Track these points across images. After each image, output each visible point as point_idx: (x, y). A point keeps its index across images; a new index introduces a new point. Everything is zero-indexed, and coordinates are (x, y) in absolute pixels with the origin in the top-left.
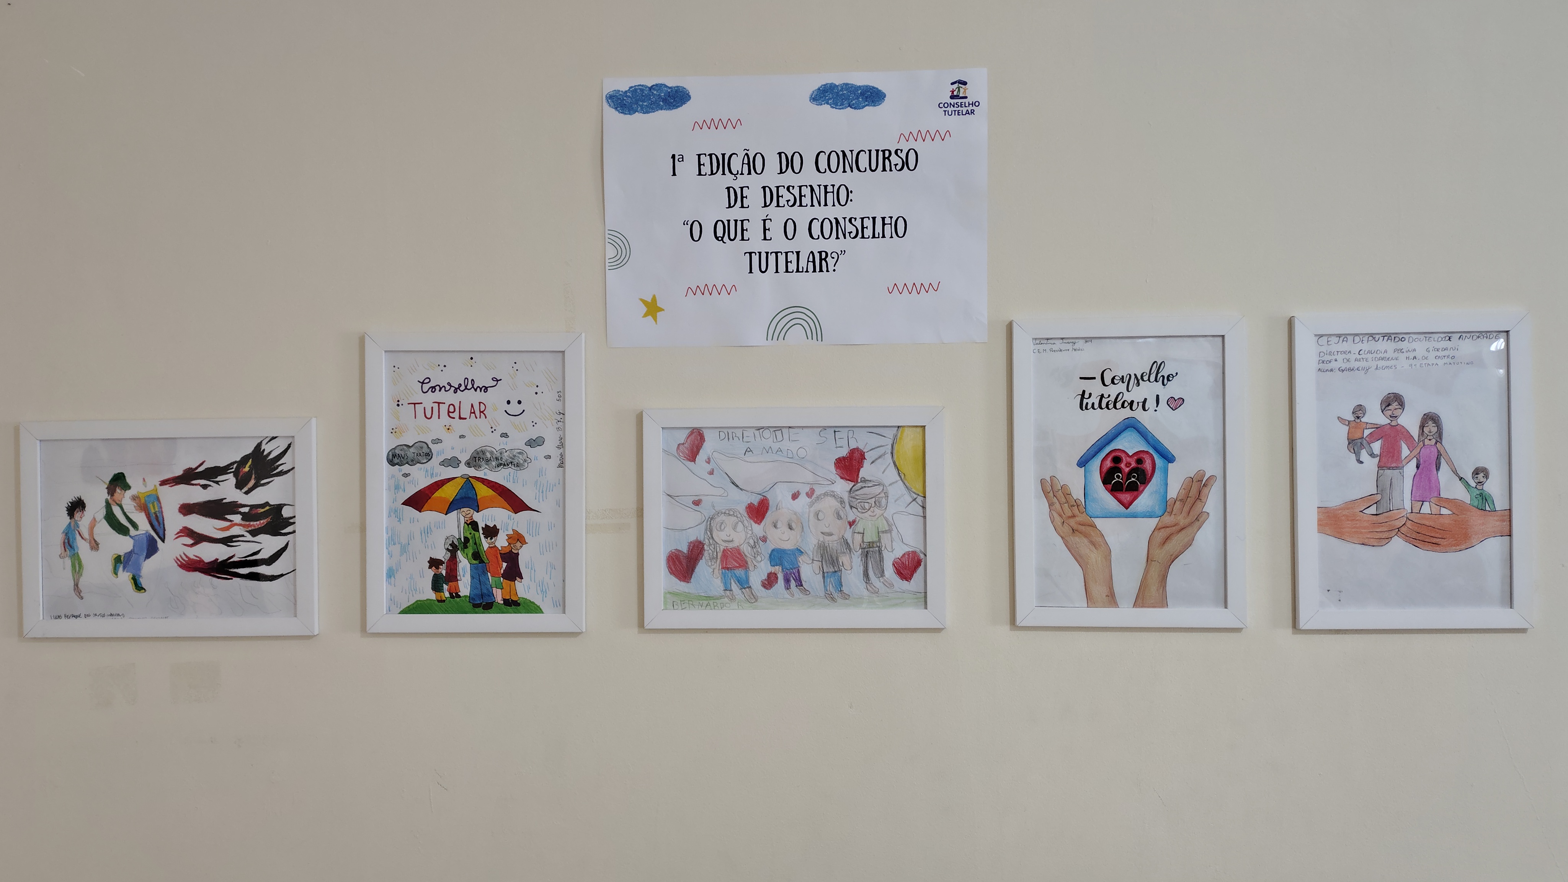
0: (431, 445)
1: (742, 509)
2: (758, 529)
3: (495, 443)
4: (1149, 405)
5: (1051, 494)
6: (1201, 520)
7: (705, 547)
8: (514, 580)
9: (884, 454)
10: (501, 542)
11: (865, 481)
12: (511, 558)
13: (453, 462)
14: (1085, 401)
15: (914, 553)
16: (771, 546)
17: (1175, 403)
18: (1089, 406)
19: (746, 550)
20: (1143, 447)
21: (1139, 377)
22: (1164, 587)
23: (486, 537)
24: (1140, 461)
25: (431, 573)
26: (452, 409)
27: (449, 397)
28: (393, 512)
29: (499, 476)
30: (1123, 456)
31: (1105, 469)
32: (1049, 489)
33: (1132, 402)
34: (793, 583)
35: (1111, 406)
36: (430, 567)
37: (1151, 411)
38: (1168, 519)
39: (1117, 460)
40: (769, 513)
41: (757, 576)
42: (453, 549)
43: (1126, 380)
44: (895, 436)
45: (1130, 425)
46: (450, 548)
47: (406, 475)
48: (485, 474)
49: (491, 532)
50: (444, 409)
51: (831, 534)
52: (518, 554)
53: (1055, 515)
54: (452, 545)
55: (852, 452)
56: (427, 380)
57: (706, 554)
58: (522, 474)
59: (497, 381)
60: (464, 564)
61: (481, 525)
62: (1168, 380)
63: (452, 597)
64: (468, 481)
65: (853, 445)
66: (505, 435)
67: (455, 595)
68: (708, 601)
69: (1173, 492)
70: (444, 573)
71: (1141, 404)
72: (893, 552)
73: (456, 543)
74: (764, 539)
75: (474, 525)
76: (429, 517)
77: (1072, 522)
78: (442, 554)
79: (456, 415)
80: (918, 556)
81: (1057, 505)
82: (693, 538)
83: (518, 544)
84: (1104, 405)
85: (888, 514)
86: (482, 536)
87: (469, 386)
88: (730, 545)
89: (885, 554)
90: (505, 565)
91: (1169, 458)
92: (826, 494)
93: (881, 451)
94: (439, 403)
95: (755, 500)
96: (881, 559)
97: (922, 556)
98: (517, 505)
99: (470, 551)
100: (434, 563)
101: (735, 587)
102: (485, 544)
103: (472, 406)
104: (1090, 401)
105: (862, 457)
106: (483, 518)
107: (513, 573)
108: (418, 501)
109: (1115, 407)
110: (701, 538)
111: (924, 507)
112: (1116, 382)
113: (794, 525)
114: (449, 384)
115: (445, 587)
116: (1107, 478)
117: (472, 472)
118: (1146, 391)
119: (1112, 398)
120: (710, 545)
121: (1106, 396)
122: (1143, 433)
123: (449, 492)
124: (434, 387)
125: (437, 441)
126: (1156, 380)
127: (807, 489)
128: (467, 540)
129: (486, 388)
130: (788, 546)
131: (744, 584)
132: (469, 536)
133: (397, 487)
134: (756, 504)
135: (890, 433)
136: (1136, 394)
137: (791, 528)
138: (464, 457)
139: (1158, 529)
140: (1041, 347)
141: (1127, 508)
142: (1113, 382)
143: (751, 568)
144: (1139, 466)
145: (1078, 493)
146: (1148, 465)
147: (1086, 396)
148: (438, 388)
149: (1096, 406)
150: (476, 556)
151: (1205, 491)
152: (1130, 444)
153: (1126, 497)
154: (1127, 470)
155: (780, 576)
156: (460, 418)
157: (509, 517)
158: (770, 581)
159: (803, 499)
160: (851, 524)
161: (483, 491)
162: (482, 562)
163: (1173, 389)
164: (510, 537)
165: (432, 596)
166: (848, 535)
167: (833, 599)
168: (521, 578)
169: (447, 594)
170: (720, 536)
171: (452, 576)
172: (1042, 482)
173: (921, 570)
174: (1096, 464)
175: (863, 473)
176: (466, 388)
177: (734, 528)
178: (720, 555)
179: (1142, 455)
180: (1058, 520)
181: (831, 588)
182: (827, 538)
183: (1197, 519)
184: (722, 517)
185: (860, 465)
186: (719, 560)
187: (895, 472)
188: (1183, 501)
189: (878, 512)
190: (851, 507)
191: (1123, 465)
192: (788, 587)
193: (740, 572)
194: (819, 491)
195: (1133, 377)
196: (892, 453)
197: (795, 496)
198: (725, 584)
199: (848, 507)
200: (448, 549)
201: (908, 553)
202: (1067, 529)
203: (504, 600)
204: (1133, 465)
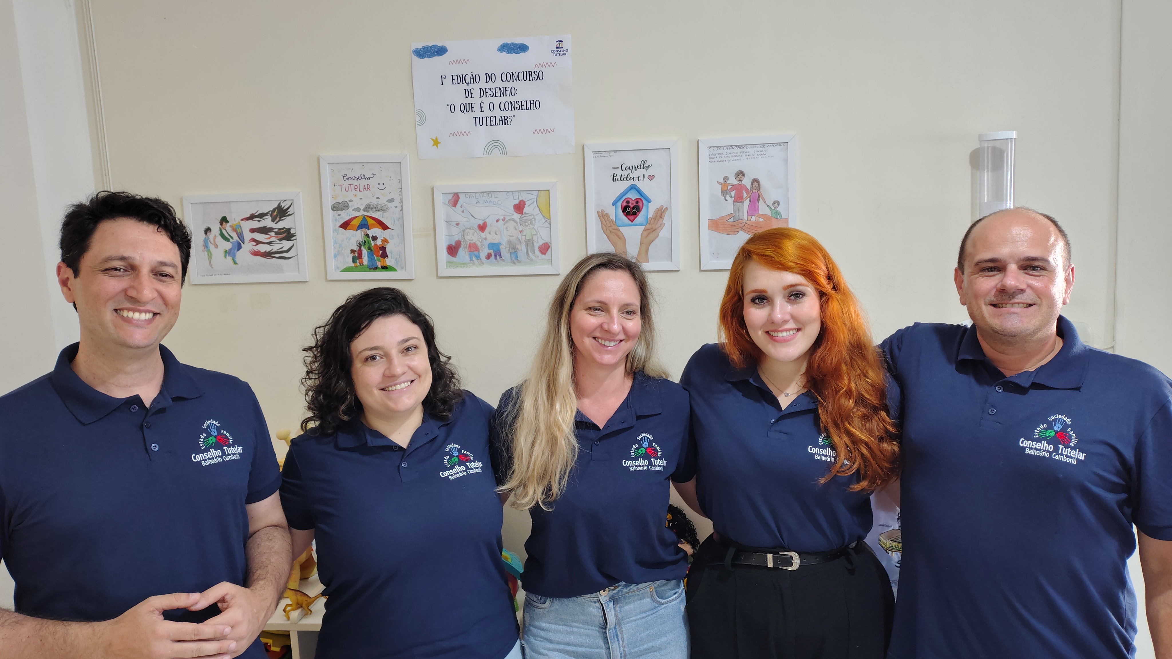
0: (348, 203)
1: (476, 226)
2: (483, 235)
3: (374, 201)
4: (641, 178)
5: (602, 217)
6: (662, 226)
7: (462, 243)
8: (385, 258)
9: (533, 202)
10: (379, 242)
11: (526, 214)
12: (383, 249)
13: (358, 210)
14: (615, 178)
15: (547, 243)
16: (488, 242)
17: (651, 178)
18: (616, 180)
19: (478, 243)
20: (639, 197)
21: (636, 167)
22: (647, 254)
23: (373, 240)
24: (637, 202)
25: (351, 255)
26: (356, 187)
27: (355, 182)
28: (335, 231)
29: (377, 215)
30: (630, 200)
31: (623, 207)
32: (601, 215)
33: (634, 177)
34: (498, 257)
35: (625, 179)
36: (351, 253)
37: (641, 181)
38: (648, 226)
39: (628, 202)
40: (487, 228)
41: (483, 255)
42: (360, 246)
43: (631, 168)
44: (538, 194)
45: (633, 187)
46: (359, 245)
47: (339, 215)
48: (371, 214)
49: (375, 238)
50: (353, 187)
51: (513, 236)
52: (386, 248)
53: (604, 226)
54: (359, 244)
55: (520, 201)
56: (346, 175)
57: (462, 245)
58: (386, 214)
59: (374, 175)
60: (365, 252)
61: (370, 236)
62: (648, 168)
63: (360, 265)
64: (364, 217)
65: (521, 199)
66: (378, 198)
67: (362, 264)
68: (464, 264)
69: (650, 215)
70: (357, 255)
71: (637, 179)
72: (539, 243)
73: (361, 243)
74: (486, 239)
75: (368, 235)
76: (349, 232)
77: (610, 228)
78: (356, 248)
79: (358, 190)
80: (548, 245)
81: (604, 222)
82: (456, 239)
83: (386, 243)
84: (622, 179)
85: (536, 227)
86: (371, 240)
87: (363, 177)
88: (472, 242)
89: (535, 244)
90: (381, 252)
91: (649, 201)
92: (510, 220)
93: (532, 201)
94: (351, 185)
95: (481, 223)
96: (534, 246)
97: (550, 244)
98: (384, 227)
99: (367, 246)
100: (353, 251)
101: (474, 259)
102: (373, 243)
103: (364, 185)
104: (617, 178)
105: (525, 204)
106: (372, 232)
107: (384, 255)
108: (345, 225)
109: (627, 180)
110: (460, 239)
111: (550, 224)
112: (627, 169)
113: (497, 233)
114: (354, 177)
115: (358, 261)
116: (624, 209)
117: (366, 214)
118: (640, 172)
119: (626, 176)
120: (464, 242)
121: (623, 175)
122: (639, 191)
123: (356, 223)
124: (348, 178)
125: (351, 201)
126: (643, 168)
127: (502, 217)
128: (365, 242)
129: (370, 178)
130: (496, 241)
131: (478, 258)
132: (366, 240)
133: (336, 220)
134: (482, 224)
135: (536, 193)
136: (635, 174)
137: (496, 234)
138: (362, 208)
139: (645, 230)
140: (596, 155)
141: (632, 222)
142: (626, 169)
143: (481, 251)
144: (637, 204)
145: (612, 217)
146: (640, 204)
147: (615, 175)
148: (350, 178)
149: (619, 180)
150: (369, 248)
151: (663, 214)
152: (633, 196)
153: (632, 218)
154: (632, 206)
155: (493, 254)
156: (360, 191)
157: (382, 232)
158: (489, 256)
159: (501, 222)
160: (521, 232)
161: (370, 222)
162: (372, 251)
163: (650, 172)
164: (383, 241)
165: (353, 265)
166: (520, 237)
167: (514, 263)
168: (388, 257)
169: (359, 264)
170: (467, 238)
171: (360, 256)
172: (598, 212)
173: (550, 250)
174: (619, 204)
175: (525, 211)
176: (361, 178)
177: (473, 235)
178: (468, 246)
179: (638, 200)
180: (605, 228)
181: (513, 259)
182: (511, 238)
183: (660, 226)
184: (468, 230)
185: (524, 207)
186: (467, 248)
187: (538, 209)
188: (655, 219)
189: (531, 226)
190: (521, 225)
191: (630, 204)
192: (496, 259)
193: (476, 253)
194: (507, 219)
195: (634, 167)
196: (537, 202)
197: (497, 221)
198: (470, 258)
199: (519, 225)
200: (358, 246)
201: (544, 244)
202: (608, 232)
203: (382, 266)
204: (635, 204)
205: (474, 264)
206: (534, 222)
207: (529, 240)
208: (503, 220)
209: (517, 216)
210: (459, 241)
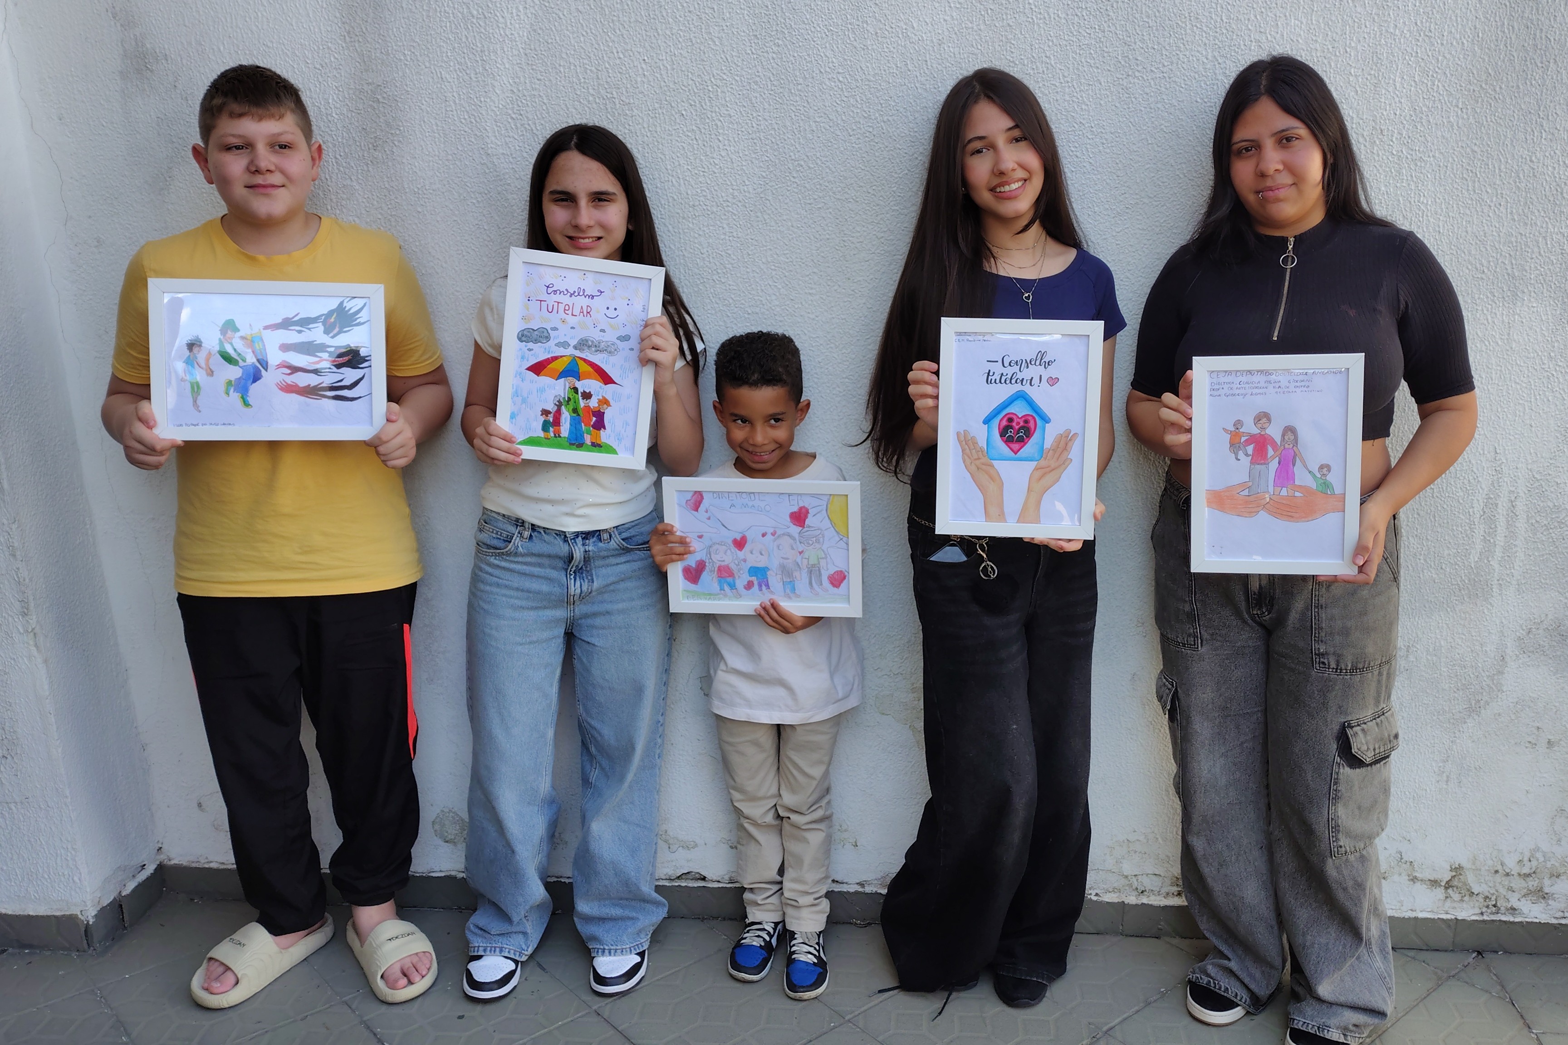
1: (730, 542)
2: (740, 554)
7: (707, 564)
8: (600, 430)
9: (821, 511)
10: (593, 403)
11: (809, 527)
15: (841, 571)
16: (749, 564)
19: (733, 566)
22: (1039, 509)
23: (583, 399)
25: (542, 419)
34: (764, 588)
36: (542, 415)
40: (747, 545)
41: (740, 583)
42: (559, 404)
44: (829, 499)
46: (557, 403)
51: (788, 559)
52: (604, 413)
54: (559, 401)
55: (801, 509)
57: (707, 568)
65: (801, 505)
68: (710, 595)
69: (1048, 444)
70: (551, 420)
72: (828, 570)
73: (562, 400)
74: (745, 561)
75: (575, 390)
80: (844, 574)
82: (698, 558)
83: (605, 406)
85: (824, 547)
86: (581, 398)
88: (723, 564)
89: (823, 572)
90: (594, 419)
92: (784, 534)
93: (819, 508)
95: (738, 537)
96: (820, 575)
97: (846, 573)
99: (571, 407)
100: (545, 412)
101: (726, 588)
102: (582, 403)
105: (807, 512)
110: (704, 559)
111: (847, 544)
113: (763, 553)
115: (551, 429)
120: (710, 563)
127: (772, 530)
128: (569, 399)
130: (761, 565)
131: (732, 587)
132: (571, 397)
134: (738, 539)
135: (826, 498)
137: (762, 554)
139: (1036, 469)
143: (737, 577)
150: (575, 410)
151: (1070, 443)
155: (756, 583)
158: (749, 586)
159: (769, 537)
160: (801, 553)
162: (578, 415)
164: (599, 401)
165: (541, 434)
166: (799, 560)
170: (716, 558)
171: (557, 423)
173: (845, 581)
175: (807, 522)
177: (725, 553)
178: (716, 569)
181: (788, 591)
182: (785, 561)
184: (717, 546)
185: (806, 517)
186: (716, 573)
187: (828, 521)
188: (1055, 450)
189: (817, 546)
190: (800, 543)
192: (761, 590)
193: (730, 579)
194: (779, 532)
196: (827, 510)
197: (764, 535)
198: (720, 586)
199: (798, 543)
200: (555, 404)
201: (837, 572)
203: (592, 443)
205: (725, 595)
206: (821, 540)
207: (813, 566)
208: (773, 534)
209: (795, 530)
210: (703, 561)
